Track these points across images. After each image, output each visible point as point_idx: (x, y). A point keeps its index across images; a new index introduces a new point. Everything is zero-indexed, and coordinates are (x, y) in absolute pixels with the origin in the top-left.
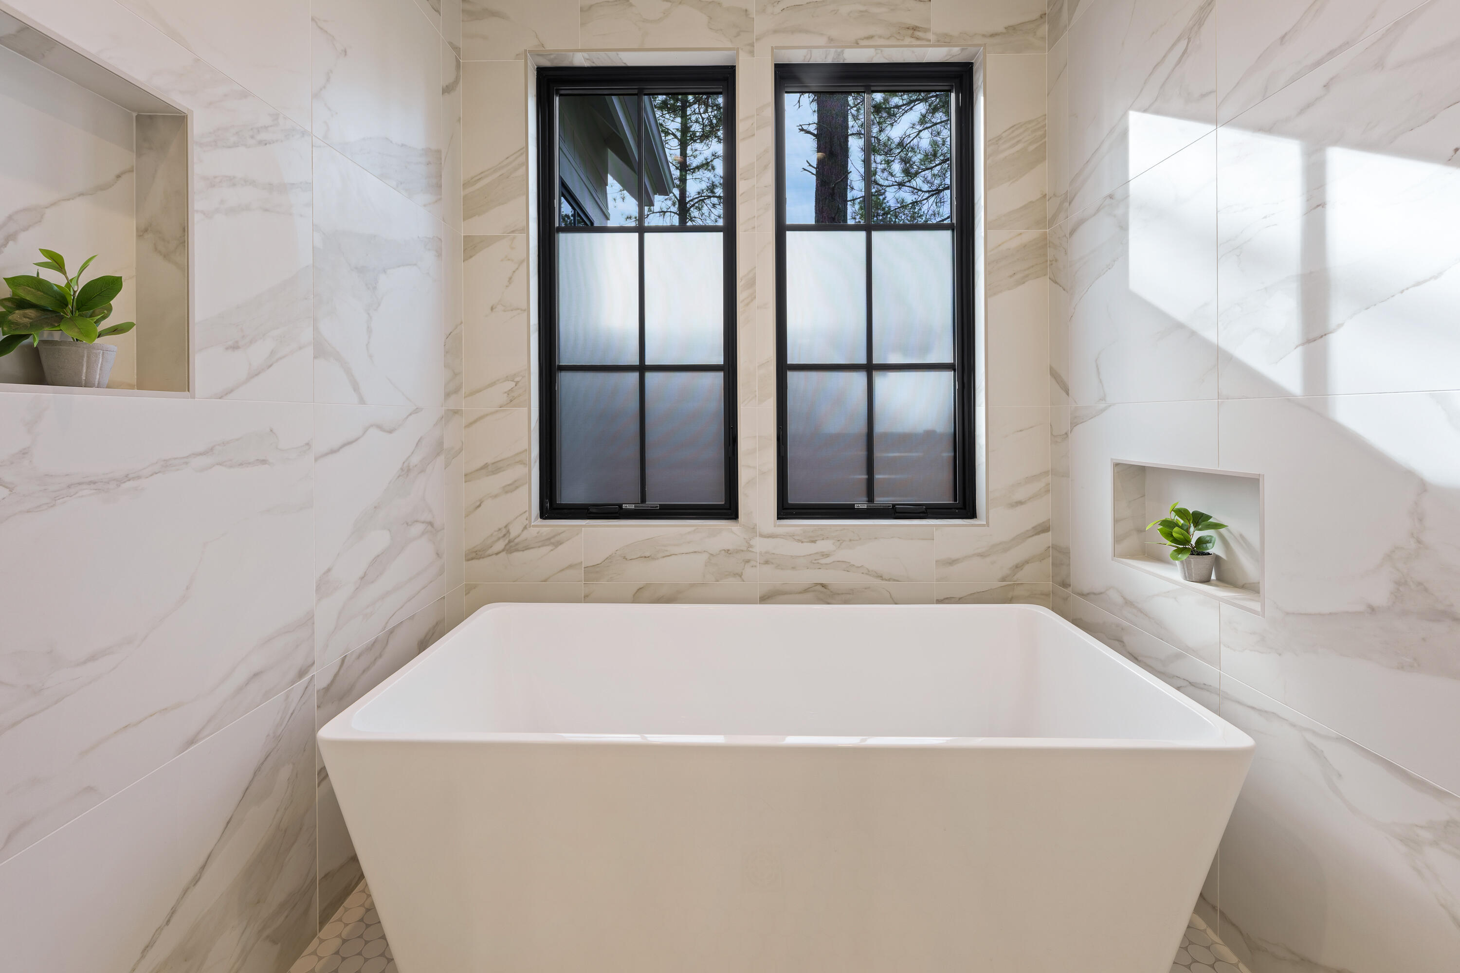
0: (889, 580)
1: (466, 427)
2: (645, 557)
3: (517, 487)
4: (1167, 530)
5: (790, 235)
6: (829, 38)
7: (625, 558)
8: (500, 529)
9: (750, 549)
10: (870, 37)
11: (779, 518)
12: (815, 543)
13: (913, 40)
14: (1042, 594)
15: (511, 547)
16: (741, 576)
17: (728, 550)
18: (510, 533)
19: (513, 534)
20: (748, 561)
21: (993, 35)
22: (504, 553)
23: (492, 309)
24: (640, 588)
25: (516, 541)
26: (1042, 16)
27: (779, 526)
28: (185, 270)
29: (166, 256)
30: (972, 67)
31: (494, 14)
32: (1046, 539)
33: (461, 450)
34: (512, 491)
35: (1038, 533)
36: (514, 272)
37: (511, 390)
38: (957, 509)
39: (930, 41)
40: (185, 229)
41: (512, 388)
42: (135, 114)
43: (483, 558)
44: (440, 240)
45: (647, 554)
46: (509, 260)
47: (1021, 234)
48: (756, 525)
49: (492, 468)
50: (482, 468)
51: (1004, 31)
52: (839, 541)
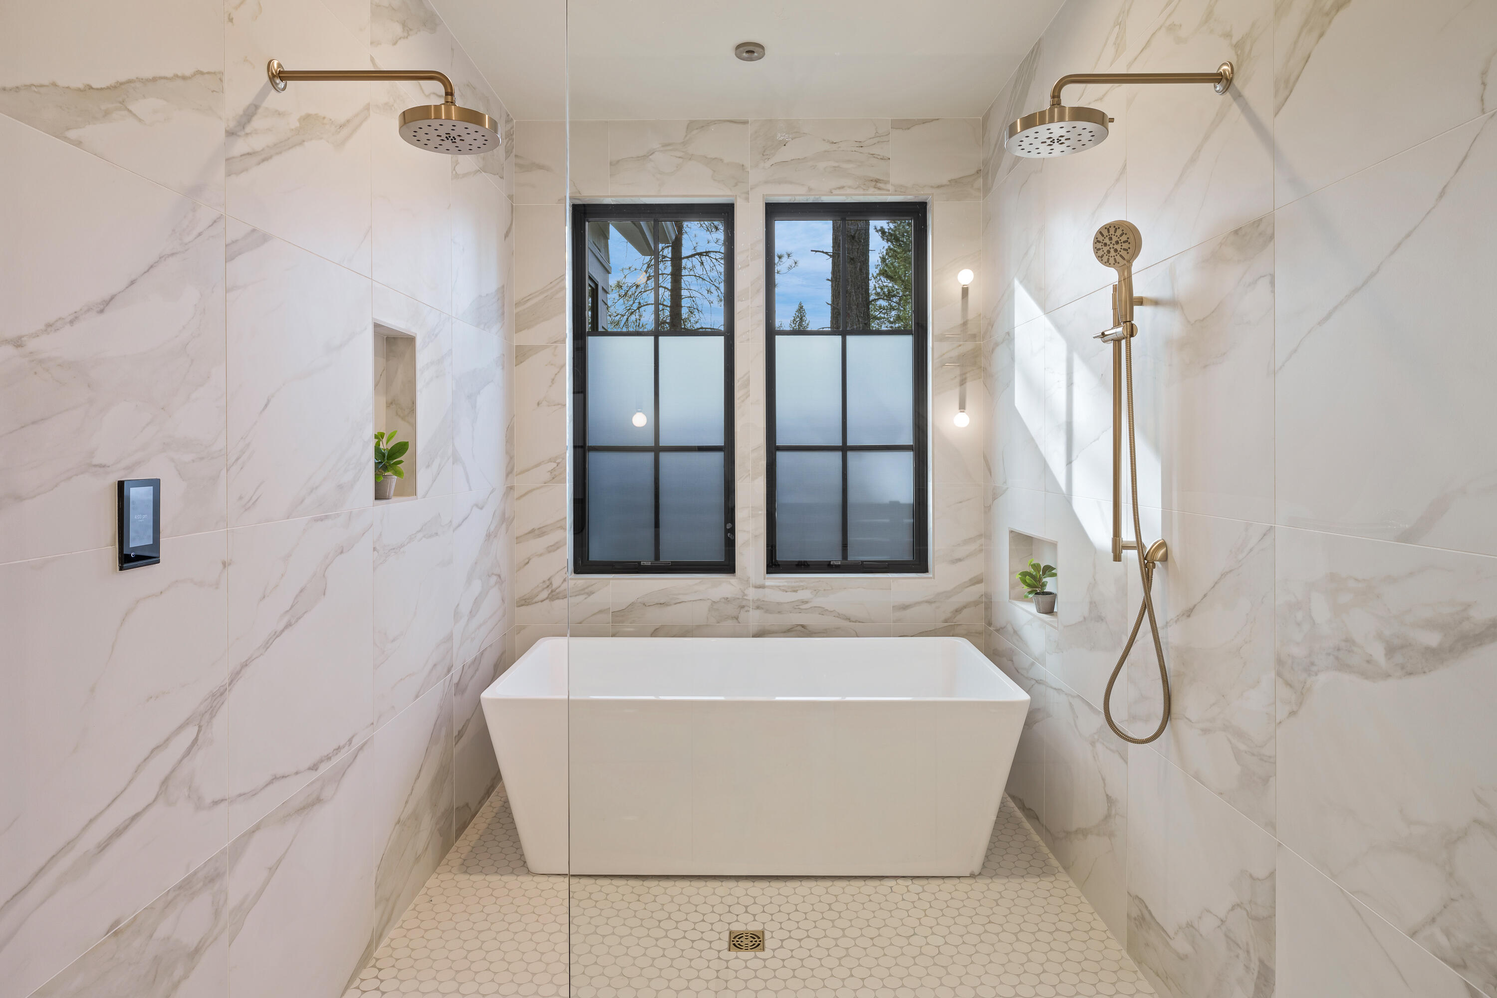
0: (855, 622)
1: (517, 499)
2: (661, 604)
3: (558, 548)
4: (1023, 578)
5: (779, 339)
6: (809, 187)
7: (644, 604)
8: (544, 582)
9: (745, 597)
10: (842, 187)
11: (768, 572)
12: (797, 592)
13: (876, 190)
14: (976, 633)
15: (554, 596)
16: (737, 619)
17: (727, 598)
18: (552, 585)
19: (554, 586)
20: (743, 607)
21: (939, 187)
22: (548, 600)
23: (538, 404)
24: (657, 629)
25: (557, 591)
26: (979, 171)
27: (768, 579)
28: (414, 426)
29: (403, 418)
30: (926, 205)
31: (541, 167)
32: (980, 588)
33: (514, 518)
34: (554, 551)
35: (974, 584)
36: (556, 374)
37: (554, 469)
38: (913, 565)
39: (889, 191)
40: (414, 403)
41: (554, 468)
42: (385, 337)
43: (530, 604)
44: (504, 355)
45: (662, 601)
46: (552, 365)
47: (960, 345)
48: (749, 578)
49: (538, 532)
50: (529, 533)
51: (948, 183)
52: (815, 590)
